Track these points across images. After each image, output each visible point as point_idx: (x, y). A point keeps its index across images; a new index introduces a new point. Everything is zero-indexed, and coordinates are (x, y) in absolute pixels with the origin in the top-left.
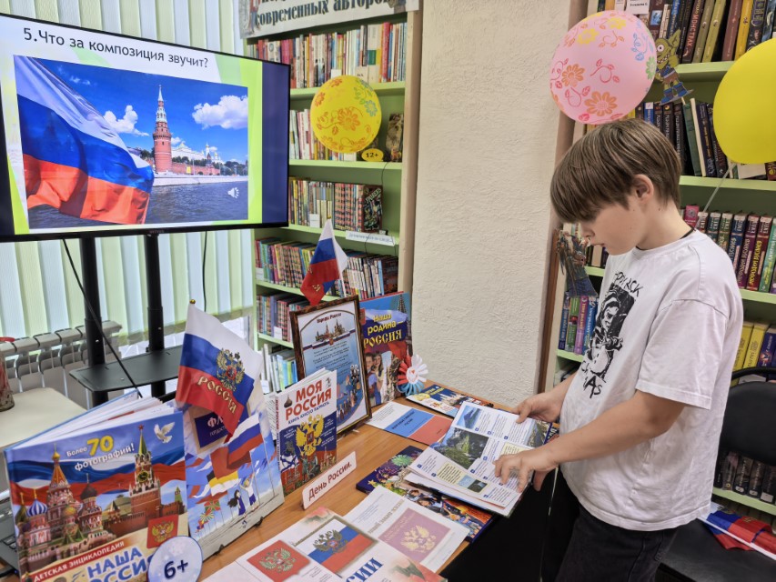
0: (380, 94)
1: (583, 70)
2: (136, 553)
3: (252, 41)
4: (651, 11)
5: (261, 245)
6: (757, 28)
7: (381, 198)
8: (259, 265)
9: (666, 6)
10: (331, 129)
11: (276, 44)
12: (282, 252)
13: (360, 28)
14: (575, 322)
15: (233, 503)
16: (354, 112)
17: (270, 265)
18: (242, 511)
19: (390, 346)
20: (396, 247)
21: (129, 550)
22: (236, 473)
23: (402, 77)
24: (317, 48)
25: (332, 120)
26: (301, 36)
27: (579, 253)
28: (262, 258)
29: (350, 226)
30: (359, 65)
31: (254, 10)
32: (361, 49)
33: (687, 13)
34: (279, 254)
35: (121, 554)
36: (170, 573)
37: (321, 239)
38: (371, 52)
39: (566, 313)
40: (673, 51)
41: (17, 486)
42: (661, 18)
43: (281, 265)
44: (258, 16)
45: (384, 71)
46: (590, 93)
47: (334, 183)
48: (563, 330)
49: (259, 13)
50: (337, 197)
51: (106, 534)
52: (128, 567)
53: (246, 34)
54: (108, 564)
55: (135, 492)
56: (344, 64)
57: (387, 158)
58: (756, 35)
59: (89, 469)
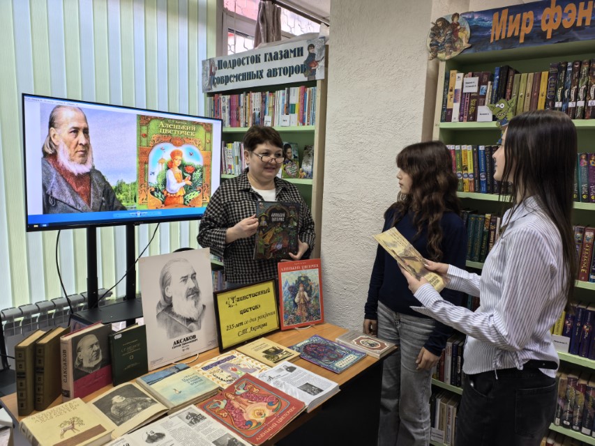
4: (479, 85)
6: (550, 100)
9: (490, 83)
11: (227, 97)
13: (284, 89)
23: (313, 122)
24: (255, 101)
26: (245, 93)
30: (283, 113)
31: (212, 74)
32: (285, 102)
33: (503, 88)
38: (292, 105)
42: (486, 91)
44: (214, 78)
45: (301, 118)
49: (216, 76)
56: (273, 112)
58: (550, 104)
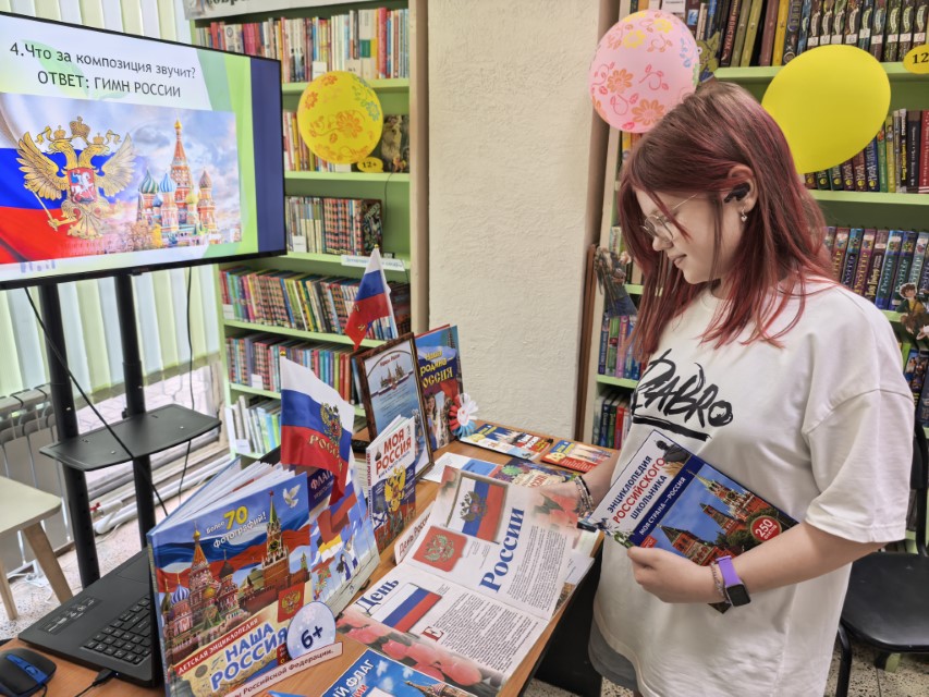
0: (379, 91)
1: (631, 76)
2: (268, 629)
3: (203, 23)
4: (687, 10)
5: (229, 277)
6: (793, 33)
7: (380, 215)
8: (227, 301)
9: (703, 5)
10: (328, 136)
11: (236, 28)
12: (257, 282)
13: (348, 13)
14: (615, 345)
15: (340, 568)
16: (357, 116)
17: (242, 301)
18: (348, 576)
19: (443, 386)
20: (407, 272)
21: (262, 627)
22: (339, 537)
23: (405, 73)
24: (292, 34)
25: (329, 126)
26: (271, 20)
27: (619, 270)
28: (231, 292)
29: (346, 249)
30: (349, 57)
32: (351, 37)
33: (725, 15)
34: (254, 286)
35: (254, 632)
36: (308, 642)
37: (366, 272)
38: (364, 42)
39: (605, 335)
40: (712, 54)
41: (162, 572)
42: (698, 18)
43: (256, 299)
45: (382, 66)
46: (638, 101)
47: (322, 198)
48: (602, 352)
50: (328, 215)
51: (242, 613)
52: (261, 645)
53: (193, 14)
54: (244, 645)
55: (267, 564)
56: (329, 55)
57: (388, 167)
58: (793, 40)
59: (226, 544)
